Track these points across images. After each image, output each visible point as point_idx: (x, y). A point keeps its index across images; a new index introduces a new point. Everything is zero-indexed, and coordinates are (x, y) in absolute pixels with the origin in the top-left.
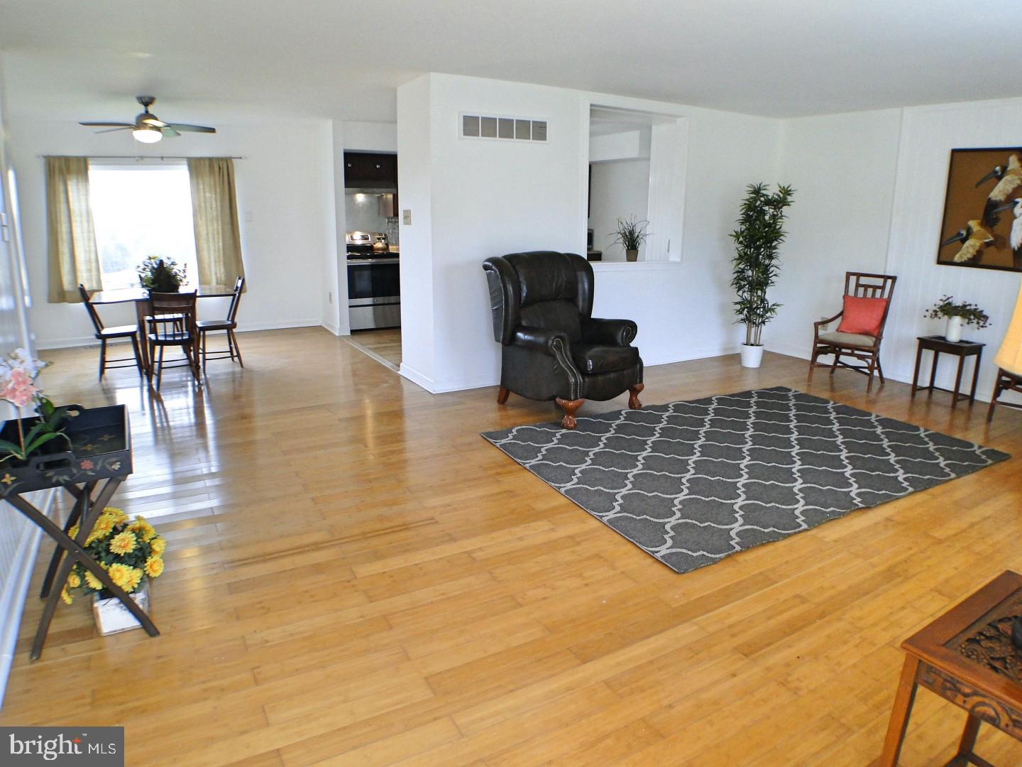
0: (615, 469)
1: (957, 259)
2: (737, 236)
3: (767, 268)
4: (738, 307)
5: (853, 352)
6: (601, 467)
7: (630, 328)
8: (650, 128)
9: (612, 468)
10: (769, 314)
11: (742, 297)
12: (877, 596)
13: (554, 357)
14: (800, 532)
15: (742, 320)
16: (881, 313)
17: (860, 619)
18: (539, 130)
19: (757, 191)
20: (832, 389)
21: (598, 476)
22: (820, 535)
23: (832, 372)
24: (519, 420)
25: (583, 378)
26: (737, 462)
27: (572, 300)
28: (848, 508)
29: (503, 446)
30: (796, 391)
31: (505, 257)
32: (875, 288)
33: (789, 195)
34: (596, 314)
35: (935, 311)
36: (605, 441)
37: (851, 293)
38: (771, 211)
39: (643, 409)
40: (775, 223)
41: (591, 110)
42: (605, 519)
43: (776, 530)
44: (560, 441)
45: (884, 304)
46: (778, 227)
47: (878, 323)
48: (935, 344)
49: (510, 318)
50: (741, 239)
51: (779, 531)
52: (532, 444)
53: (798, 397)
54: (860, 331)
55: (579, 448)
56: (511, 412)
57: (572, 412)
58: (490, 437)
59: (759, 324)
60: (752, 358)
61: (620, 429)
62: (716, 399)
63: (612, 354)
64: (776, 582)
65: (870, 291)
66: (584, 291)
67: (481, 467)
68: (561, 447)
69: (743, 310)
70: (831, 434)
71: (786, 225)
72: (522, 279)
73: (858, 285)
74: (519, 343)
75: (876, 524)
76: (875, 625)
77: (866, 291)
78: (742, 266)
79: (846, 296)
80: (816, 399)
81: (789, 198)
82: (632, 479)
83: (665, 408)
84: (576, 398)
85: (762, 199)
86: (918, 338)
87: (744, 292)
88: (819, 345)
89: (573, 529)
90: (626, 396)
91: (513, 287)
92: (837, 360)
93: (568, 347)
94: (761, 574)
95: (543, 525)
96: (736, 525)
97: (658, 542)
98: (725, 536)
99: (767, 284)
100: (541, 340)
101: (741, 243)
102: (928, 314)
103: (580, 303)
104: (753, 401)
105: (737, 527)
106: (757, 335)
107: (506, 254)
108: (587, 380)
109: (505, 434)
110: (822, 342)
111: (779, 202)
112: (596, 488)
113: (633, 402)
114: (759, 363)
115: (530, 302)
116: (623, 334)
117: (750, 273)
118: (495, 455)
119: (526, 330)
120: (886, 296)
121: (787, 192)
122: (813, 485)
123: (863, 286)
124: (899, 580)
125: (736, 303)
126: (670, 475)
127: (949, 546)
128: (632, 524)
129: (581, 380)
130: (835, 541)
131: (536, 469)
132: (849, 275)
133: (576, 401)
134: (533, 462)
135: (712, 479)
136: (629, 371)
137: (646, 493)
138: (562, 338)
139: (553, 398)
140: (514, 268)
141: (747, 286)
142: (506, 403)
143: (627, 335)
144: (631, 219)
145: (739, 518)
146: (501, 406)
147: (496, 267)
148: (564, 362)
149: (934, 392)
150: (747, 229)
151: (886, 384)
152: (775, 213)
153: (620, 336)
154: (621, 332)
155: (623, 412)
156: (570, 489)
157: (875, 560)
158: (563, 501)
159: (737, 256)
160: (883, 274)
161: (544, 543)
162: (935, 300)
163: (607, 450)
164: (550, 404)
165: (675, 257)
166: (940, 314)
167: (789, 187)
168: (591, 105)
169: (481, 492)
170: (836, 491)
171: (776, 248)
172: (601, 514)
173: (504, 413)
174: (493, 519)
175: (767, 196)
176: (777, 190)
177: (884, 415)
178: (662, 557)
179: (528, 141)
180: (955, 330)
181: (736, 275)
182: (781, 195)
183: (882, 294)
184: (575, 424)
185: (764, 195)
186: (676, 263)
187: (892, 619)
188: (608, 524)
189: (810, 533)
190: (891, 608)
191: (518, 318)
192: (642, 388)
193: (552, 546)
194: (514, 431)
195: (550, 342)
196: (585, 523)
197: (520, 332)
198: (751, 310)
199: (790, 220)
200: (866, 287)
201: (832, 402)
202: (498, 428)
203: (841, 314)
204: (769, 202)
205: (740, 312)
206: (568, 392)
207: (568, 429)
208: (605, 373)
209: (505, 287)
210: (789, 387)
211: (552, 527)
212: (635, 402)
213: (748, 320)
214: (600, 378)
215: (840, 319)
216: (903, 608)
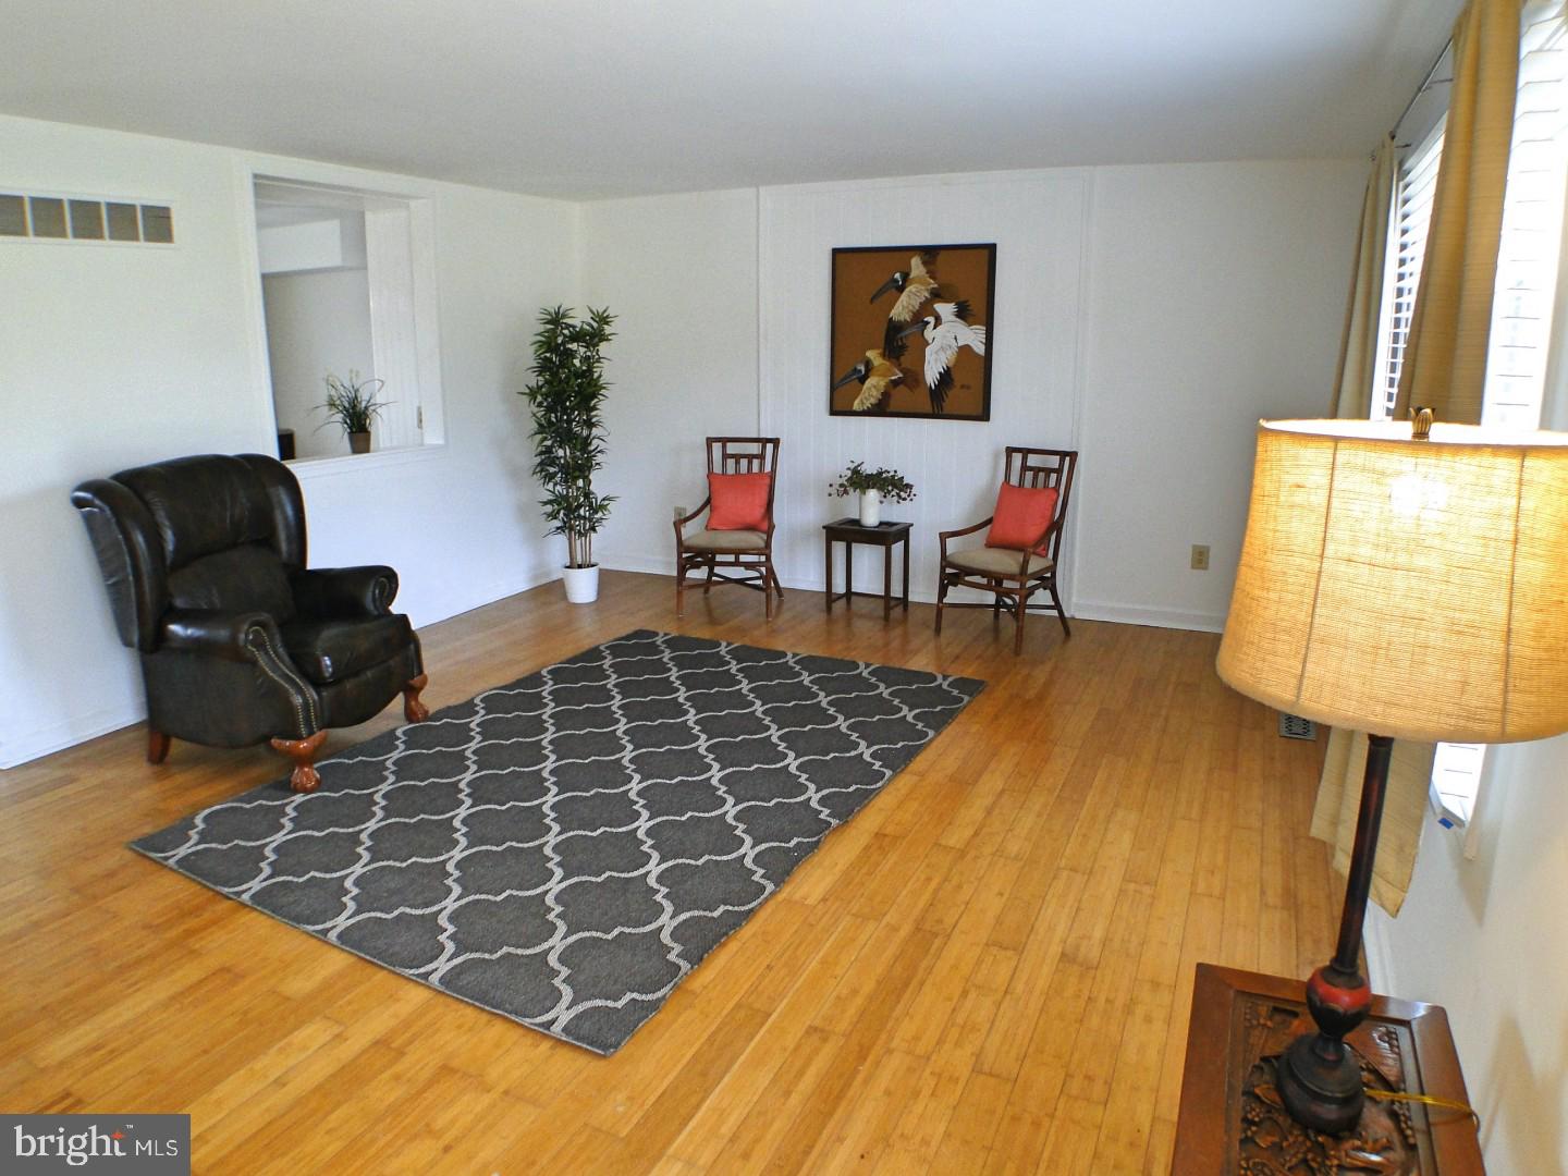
0: (419, 860)
1: (856, 406)
2: (533, 393)
3: (586, 442)
4: (549, 508)
5: (737, 558)
6: (391, 863)
7: (384, 580)
8: (362, 215)
9: (414, 859)
10: (599, 515)
11: (553, 493)
12: (922, 984)
13: (254, 663)
14: (766, 900)
15: (558, 528)
16: (765, 496)
17: (917, 1038)
18: (158, 224)
19: (556, 319)
20: (713, 620)
21: (392, 885)
22: (797, 896)
23: (706, 591)
24: (202, 794)
25: (319, 694)
26: (621, 789)
27: (267, 541)
28: (817, 832)
29: (182, 862)
30: (666, 635)
31: (119, 477)
32: (750, 457)
33: (607, 323)
34: (315, 562)
35: (841, 485)
36: (384, 803)
37: (717, 469)
38: (582, 350)
39: (431, 719)
40: (590, 370)
41: (255, 184)
42: (435, 979)
43: (730, 908)
44: (298, 823)
45: (767, 481)
46: (596, 375)
47: (763, 510)
48: (846, 533)
49: (148, 597)
50: (539, 398)
51: (736, 908)
52: (242, 843)
53: (672, 643)
54: (740, 526)
55: (336, 830)
56: (181, 778)
57: (306, 760)
58: (151, 846)
59: (587, 531)
60: (583, 587)
61: (402, 768)
62: (549, 672)
63: (363, 638)
64: (770, 1015)
65: (744, 462)
66: (286, 518)
67: (147, 927)
68: (304, 837)
69: (558, 512)
70: (741, 701)
71: (606, 372)
72: (161, 516)
73: (725, 456)
74: (174, 645)
75: (867, 848)
76: (940, 1042)
77: (737, 463)
78: (549, 443)
79: (710, 474)
80: (700, 643)
81: (608, 330)
82: (457, 874)
83: (468, 708)
84: (311, 733)
85: (566, 332)
86: (824, 527)
87: (555, 485)
88: (684, 555)
89: (378, 1023)
90: (398, 703)
91: (145, 537)
92: (711, 573)
93: (278, 638)
94: (738, 1006)
95: (314, 1033)
96: (664, 918)
97: (545, 998)
98: (655, 947)
99: (590, 468)
100: (222, 634)
101: (540, 405)
102: (833, 491)
103: (284, 546)
104: (607, 663)
105: (667, 922)
106: (587, 551)
107: (121, 470)
108: (324, 694)
109: (178, 833)
110: (688, 550)
111: (593, 336)
112: (396, 913)
113: (412, 710)
114: (595, 594)
115: (185, 557)
116: (374, 592)
117: (561, 453)
118: (172, 888)
119: (185, 617)
120: (768, 468)
121: (603, 319)
122: (753, 803)
123: (732, 456)
124: (937, 942)
125: (545, 503)
126: (520, 845)
127: (976, 857)
128: (488, 975)
129: (316, 697)
130: (824, 900)
131: (266, 901)
132: (710, 441)
133: (312, 738)
134: (256, 885)
135: (594, 834)
136: (397, 659)
137: (490, 897)
138: (263, 625)
139: (266, 739)
140: (141, 497)
141: (559, 475)
142: (167, 759)
143: (381, 593)
144: (351, 379)
145: (665, 903)
146: (157, 768)
147: (101, 499)
148: (276, 668)
149: (853, 598)
150: (546, 382)
151: (786, 597)
152: (589, 353)
153: (369, 597)
154: (371, 589)
155: (399, 733)
156: (347, 928)
157: (891, 917)
158: (337, 961)
159: (535, 426)
160: (755, 436)
161: (333, 1076)
162: (840, 468)
163: (393, 820)
164: (262, 749)
165: (433, 437)
166: (851, 490)
167: (605, 311)
168: (256, 176)
169: (162, 989)
170: (790, 804)
171: (597, 409)
172: (422, 970)
173: (167, 784)
174: (205, 1052)
175: (574, 327)
176: (588, 317)
177: (804, 652)
178: (565, 1030)
179: (135, 243)
180: (872, 509)
181: (538, 460)
182: (595, 325)
183: (762, 466)
184: (317, 780)
185: (568, 326)
186: (435, 448)
187: (960, 1020)
188: (442, 989)
189: (781, 897)
190: (950, 999)
191: (163, 595)
192: (424, 682)
193: (351, 1078)
194: (199, 820)
195: (242, 636)
196: (398, 1000)
197: (174, 622)
198: (571, 511)
199: (612, 363)
200: (737, 457)
201: (724, 644)
202: (163, 823)
203: (708, 501)
204: (577, 336)
205: (553, 516)
206: (295, 725)
207: (306, 791)
208: (356, 674)
209: (128, 539)
210: (650, 628)
211: (336, 1030)
212: (415, 708)
213: (566, 528)
214: (349, 685)
215: (707, 510)
216: (965, 993)
